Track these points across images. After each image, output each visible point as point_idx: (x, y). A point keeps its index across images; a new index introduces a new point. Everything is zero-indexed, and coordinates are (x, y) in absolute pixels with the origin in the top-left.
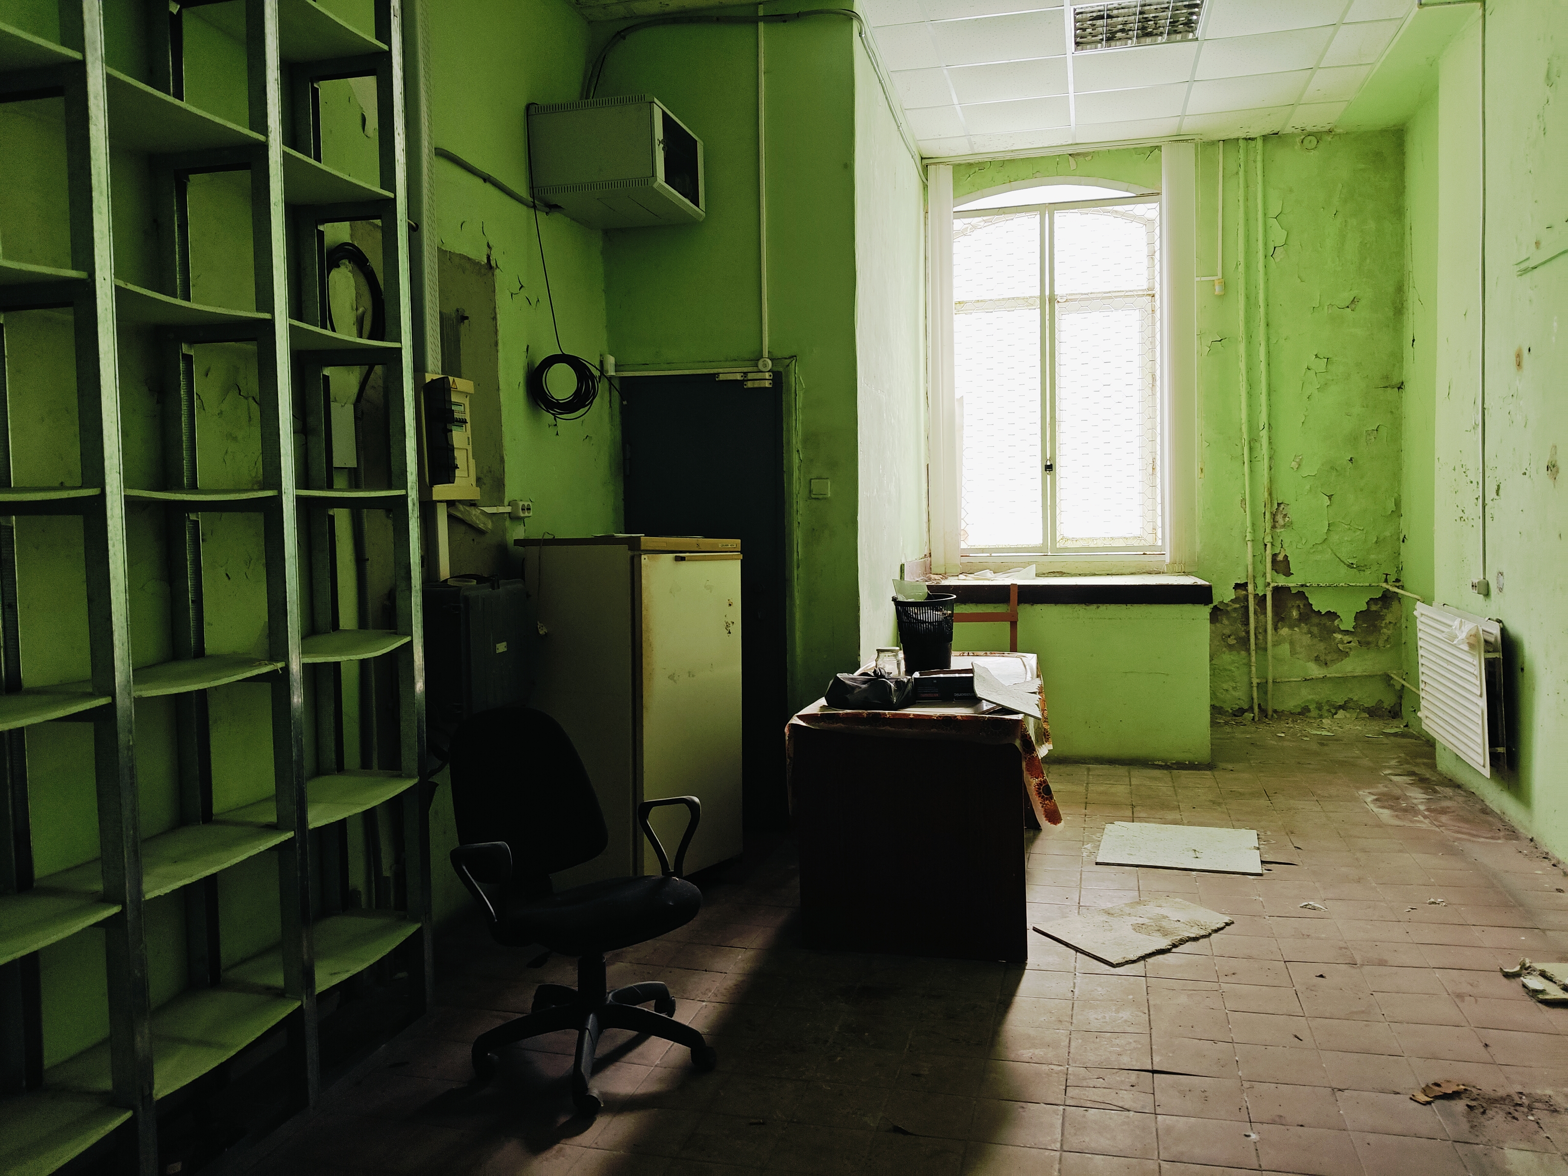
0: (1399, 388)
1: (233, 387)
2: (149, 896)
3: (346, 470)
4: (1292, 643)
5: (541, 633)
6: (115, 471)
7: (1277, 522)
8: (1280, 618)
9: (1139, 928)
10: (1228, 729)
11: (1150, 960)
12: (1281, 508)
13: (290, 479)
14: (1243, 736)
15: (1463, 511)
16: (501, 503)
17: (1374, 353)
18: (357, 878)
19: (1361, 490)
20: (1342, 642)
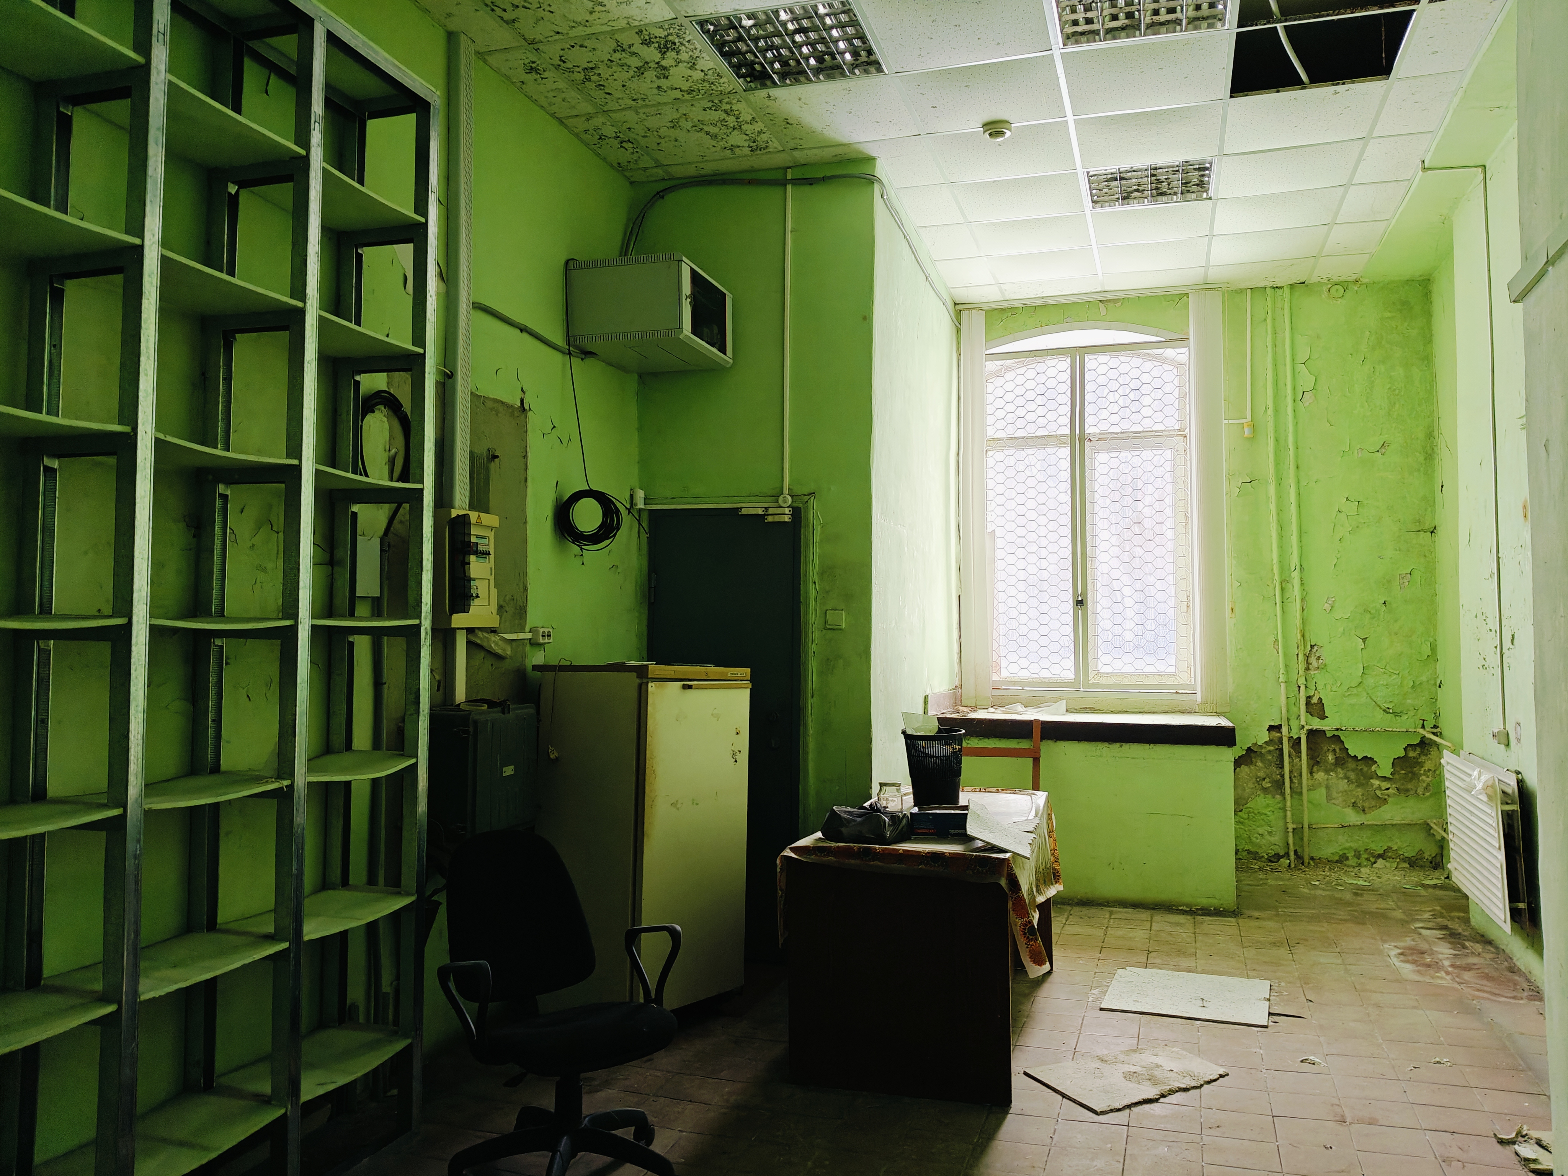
0: (1432, 532)
1: (264, 522)
2: (144, 997)
3: (370, 599)
4: (1328, 787)
5: (552, 756)
6: (142, 602)
7: (1311, 664)
8: (1315, 761)
9: (1130, 1076)
10: (1261, 875)
11: (1135, 1110)
12: (1314, 650)
13: (307, 610)
14: (1276, 883)
15: (1484, 659)
16: (522, 630)
17: (1405, 497)
18: (356, 992)
19: (1396, 634)
20: (1379, 788)
